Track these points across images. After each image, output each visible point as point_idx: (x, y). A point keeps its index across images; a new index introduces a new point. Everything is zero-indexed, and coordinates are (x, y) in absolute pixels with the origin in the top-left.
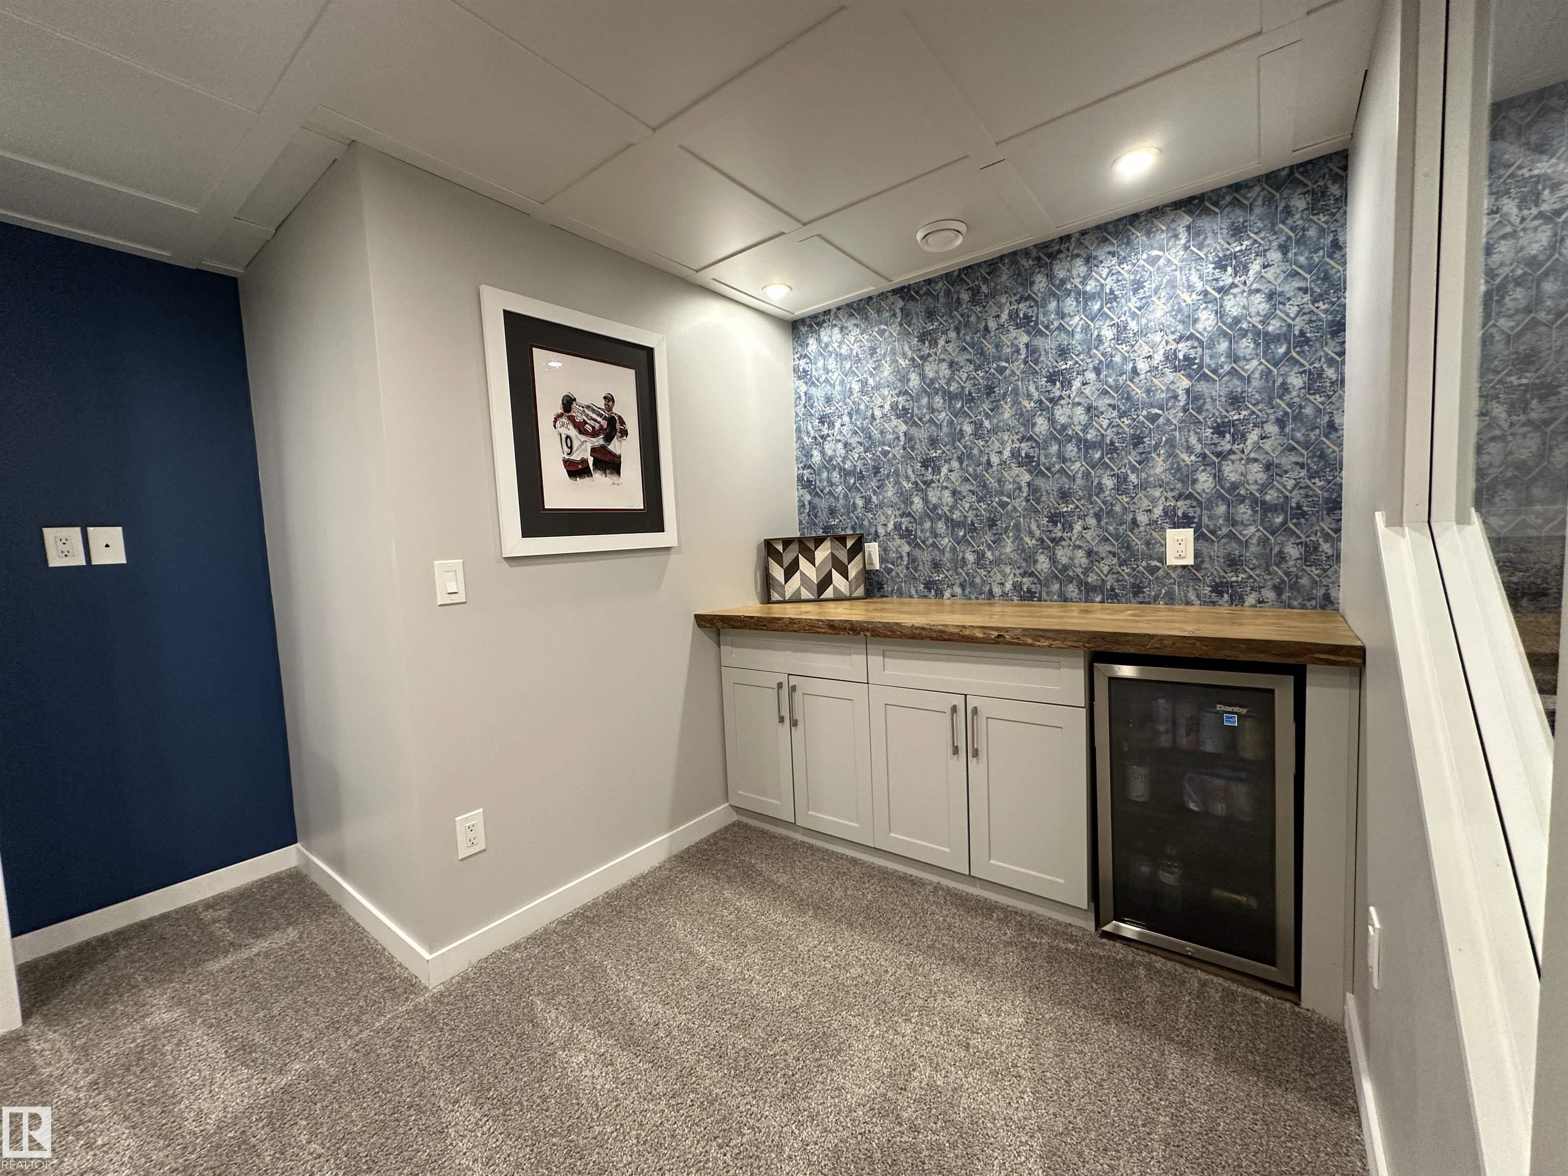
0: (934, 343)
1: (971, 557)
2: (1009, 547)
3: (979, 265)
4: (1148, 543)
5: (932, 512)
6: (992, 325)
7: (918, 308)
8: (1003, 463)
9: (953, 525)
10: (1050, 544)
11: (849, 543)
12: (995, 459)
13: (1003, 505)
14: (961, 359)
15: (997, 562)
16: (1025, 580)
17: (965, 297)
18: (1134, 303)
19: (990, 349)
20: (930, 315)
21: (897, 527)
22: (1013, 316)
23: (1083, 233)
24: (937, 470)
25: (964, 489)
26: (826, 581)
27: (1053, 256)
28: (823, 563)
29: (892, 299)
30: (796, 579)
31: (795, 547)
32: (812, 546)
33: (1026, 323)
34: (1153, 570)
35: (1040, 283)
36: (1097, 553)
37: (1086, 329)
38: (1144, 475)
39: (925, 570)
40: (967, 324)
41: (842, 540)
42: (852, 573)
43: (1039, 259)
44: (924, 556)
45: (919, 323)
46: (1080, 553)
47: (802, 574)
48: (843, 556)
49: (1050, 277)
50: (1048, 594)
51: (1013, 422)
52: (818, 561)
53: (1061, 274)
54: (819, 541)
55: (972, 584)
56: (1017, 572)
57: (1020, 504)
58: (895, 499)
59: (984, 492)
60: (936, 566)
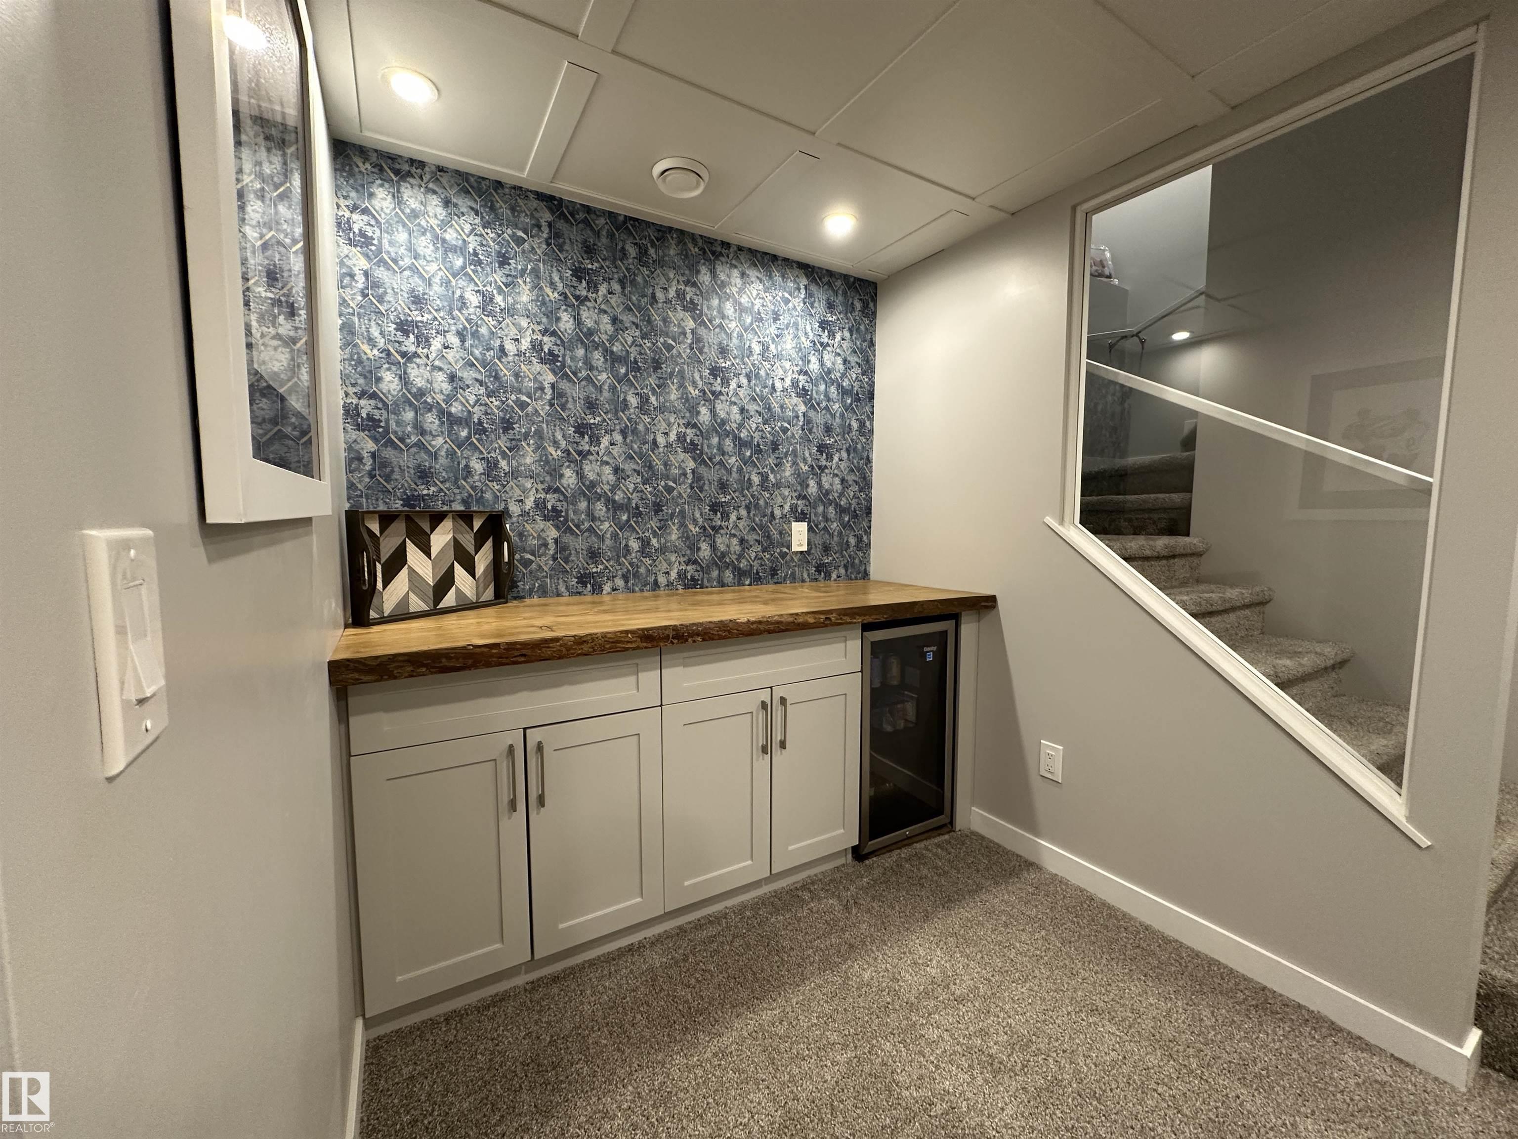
0: (593, 286)
1: (634, 545)
2: (674, 535)
3: (648, 224)
4: (781, 533)
5: (588, 490)
6: (660, 295)
7: (573, 234)
8: (669, 445)
9: (615, 507)
10: (710, 532)
11: (477, 525)
12: (661, 440)
13: (670, 490)
14: (627, 319)
15: (663, 550)
16: (689, 568)
17: (632, 251)
19: (657, 319)
20: (589, 251)
21: (540, 505)
22: (681, 295)
23: (740, 249)
24: (595, 440)
25: (629, 467)
26: (445, 582)
27: (717, 255)
28: (442, 551)
29: (535, 203)
30: (401, 581)
31: (399, 527)
32: (426, 527)
33: (691, 307)
34: (783, 555)
35: (705, 277)
37: (740, 336)
38: (778, 476)
39: (579, 561)
40: (633, 282)
41: (466, 517)
42: (480, 569)
43: (702, 249)
44: (578, 544)
45: (573, 253)
46: (735, 541)
47: (412, 571)
48: (468, 542)
49: (714, 274)
50: (708, 581)
51: (679, 405)
52: (434, 551)
53: (723, 277)
54: (437, 519)
55: (636, 575)
56: (682, 559)
57: (684, 490)
58: (537, 469)
59: (649, 474)
60: (594, 555)
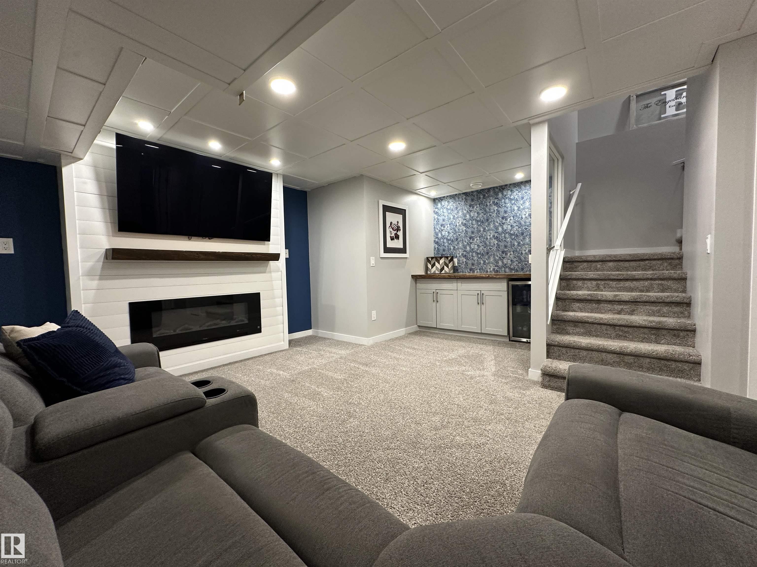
0: (473, 207)
1: (482, 262)
2: (492, 260)
3: (485, 189)
4: (525, 258)
5: (472, 250)
6: (488, 204)
7: (469, 198)
8: (490, 238)
9: (477, 254)
10: (502, 259)
11: (449, 259)
13: (490, 249)
14: (480, 212)
15: (489, 263)
16: (496, 268)
17: (482, 197)
18: (522, 202)
19: (488, 210)
20: (472, 200)
21: (462, 254)
22: (494, 202)
23: (510, 184)
24: (473, 240)
25: (481, 245)
26: (442, 269)
27: (503, 189)
29: (462, 195)
30: (434, 268)
31: (434, 259)
32: (439, 259)
33: (496, 204)
34: (526, 264)
35: (500, 195)
36: (513, 261)
37: (511, 207)
38: (524, 242)
39: (470, 266)
40: (482, 203)
41: (447, 257)
42: (450, 267)
43: (500, 189)
44: (470, 262)
45: (469, 202)
46: (509, 261)
47: (436, 266)
48: (447, 262)
49: (503, 194)
50: (501, 271)
51: (493, 228)
52: (440, 264)
53: (505, 194)
54: (441, 258)
55: (482, 269)
57: (495, 248)
58: (462, 247)
59: (486, 245)
60: (473, 264)
